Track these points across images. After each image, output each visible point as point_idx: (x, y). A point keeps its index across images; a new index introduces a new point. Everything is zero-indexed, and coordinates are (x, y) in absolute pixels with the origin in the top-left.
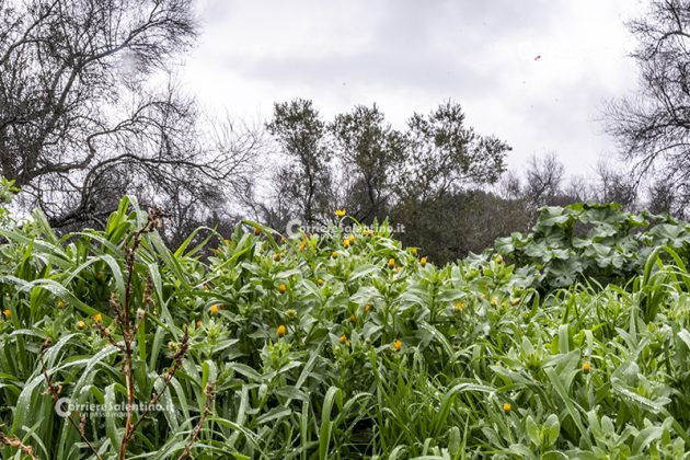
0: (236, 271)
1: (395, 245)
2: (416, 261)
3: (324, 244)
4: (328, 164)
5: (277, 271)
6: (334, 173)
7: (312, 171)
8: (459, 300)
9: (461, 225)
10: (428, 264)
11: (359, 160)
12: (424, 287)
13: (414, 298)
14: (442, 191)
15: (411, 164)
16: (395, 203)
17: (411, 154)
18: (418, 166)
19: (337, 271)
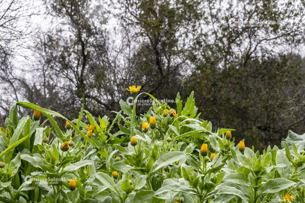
0: (13, 164)
1: (204, 126)
2: (232, 145)
3: (116, 128)
4: (104, 27)
5: (64, 162)
6: (112, 36)
7: (84, 35)
8: (286, 191)
9: (272, 98)
10: (247, 149)
11: (142, 21)
12: (244, 177)
13: (232, 191)
14: (247, 56)
15: (207, 23)
16: (189, 73)
17: (207, 11)
18: (216, 26)
19: (137, 161)
